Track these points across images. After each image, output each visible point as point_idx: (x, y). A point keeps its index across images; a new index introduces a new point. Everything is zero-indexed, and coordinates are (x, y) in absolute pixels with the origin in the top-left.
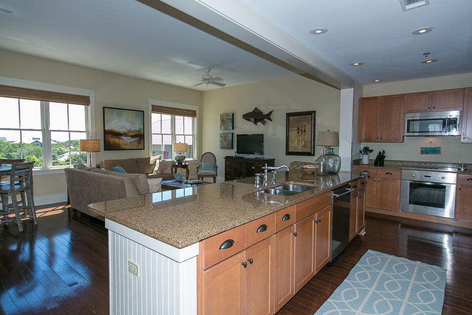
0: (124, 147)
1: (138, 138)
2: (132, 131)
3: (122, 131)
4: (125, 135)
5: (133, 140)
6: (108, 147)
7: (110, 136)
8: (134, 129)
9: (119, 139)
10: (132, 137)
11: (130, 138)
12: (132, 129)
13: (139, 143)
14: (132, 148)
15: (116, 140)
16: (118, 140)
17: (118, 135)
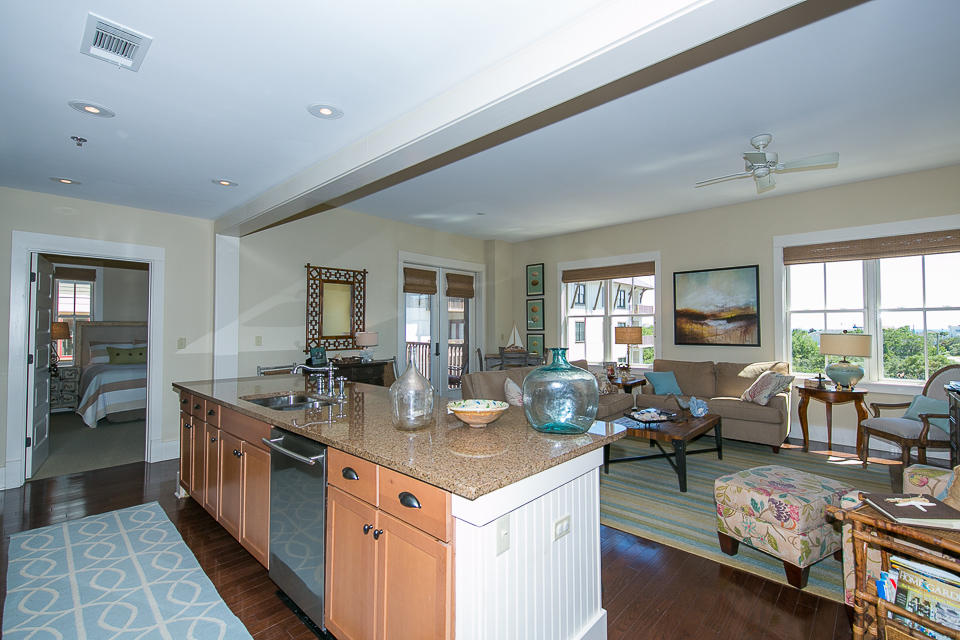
0: (711, 339)
1: (742, 323)
2: (729, 310)
3: (706, 310)
4: (714, 317)
5: (731, 326)
6: (681, 338)
7: (684, 320)
8: (734, 305)
9: (702, 325)
10: (730, 320)
11: (725, 322)
12: (728, 306)
13: (746, 332)
14: (728, 341)
15: (696, 328)
16: (699, 326)
17: (698, 318)
